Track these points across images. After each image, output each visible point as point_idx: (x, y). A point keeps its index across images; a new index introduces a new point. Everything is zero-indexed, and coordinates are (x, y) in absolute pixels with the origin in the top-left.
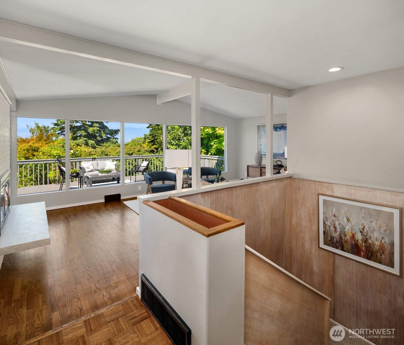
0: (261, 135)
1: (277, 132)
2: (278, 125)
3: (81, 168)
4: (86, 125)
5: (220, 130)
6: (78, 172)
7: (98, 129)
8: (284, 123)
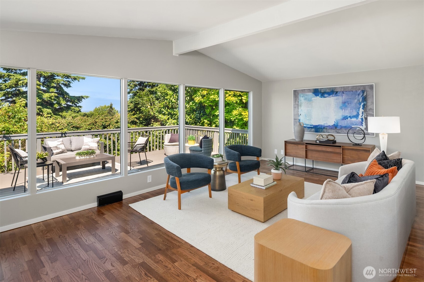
0: (299, 102)
1: (324, 98)
2: (326, 90)
3: (45, 149)
4: (40, 91)
5: (230, 97)
6: (45, 156)
7: (56, 95)
8: (335, 87)
